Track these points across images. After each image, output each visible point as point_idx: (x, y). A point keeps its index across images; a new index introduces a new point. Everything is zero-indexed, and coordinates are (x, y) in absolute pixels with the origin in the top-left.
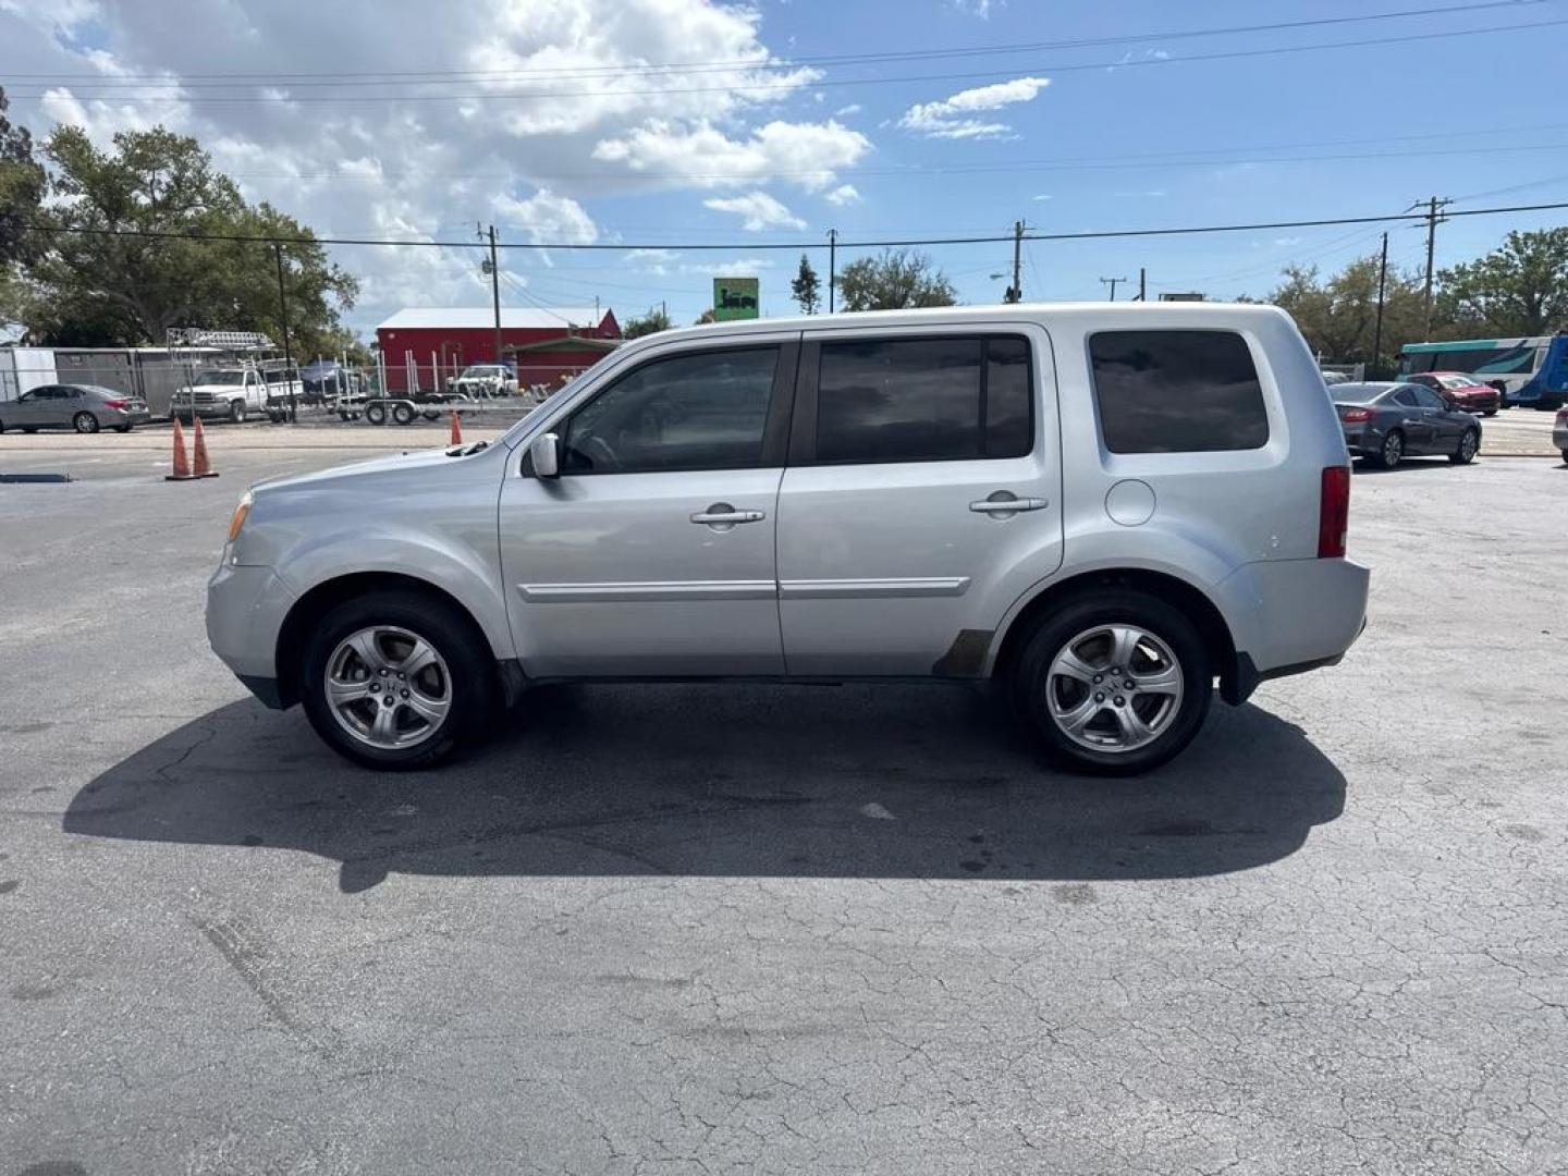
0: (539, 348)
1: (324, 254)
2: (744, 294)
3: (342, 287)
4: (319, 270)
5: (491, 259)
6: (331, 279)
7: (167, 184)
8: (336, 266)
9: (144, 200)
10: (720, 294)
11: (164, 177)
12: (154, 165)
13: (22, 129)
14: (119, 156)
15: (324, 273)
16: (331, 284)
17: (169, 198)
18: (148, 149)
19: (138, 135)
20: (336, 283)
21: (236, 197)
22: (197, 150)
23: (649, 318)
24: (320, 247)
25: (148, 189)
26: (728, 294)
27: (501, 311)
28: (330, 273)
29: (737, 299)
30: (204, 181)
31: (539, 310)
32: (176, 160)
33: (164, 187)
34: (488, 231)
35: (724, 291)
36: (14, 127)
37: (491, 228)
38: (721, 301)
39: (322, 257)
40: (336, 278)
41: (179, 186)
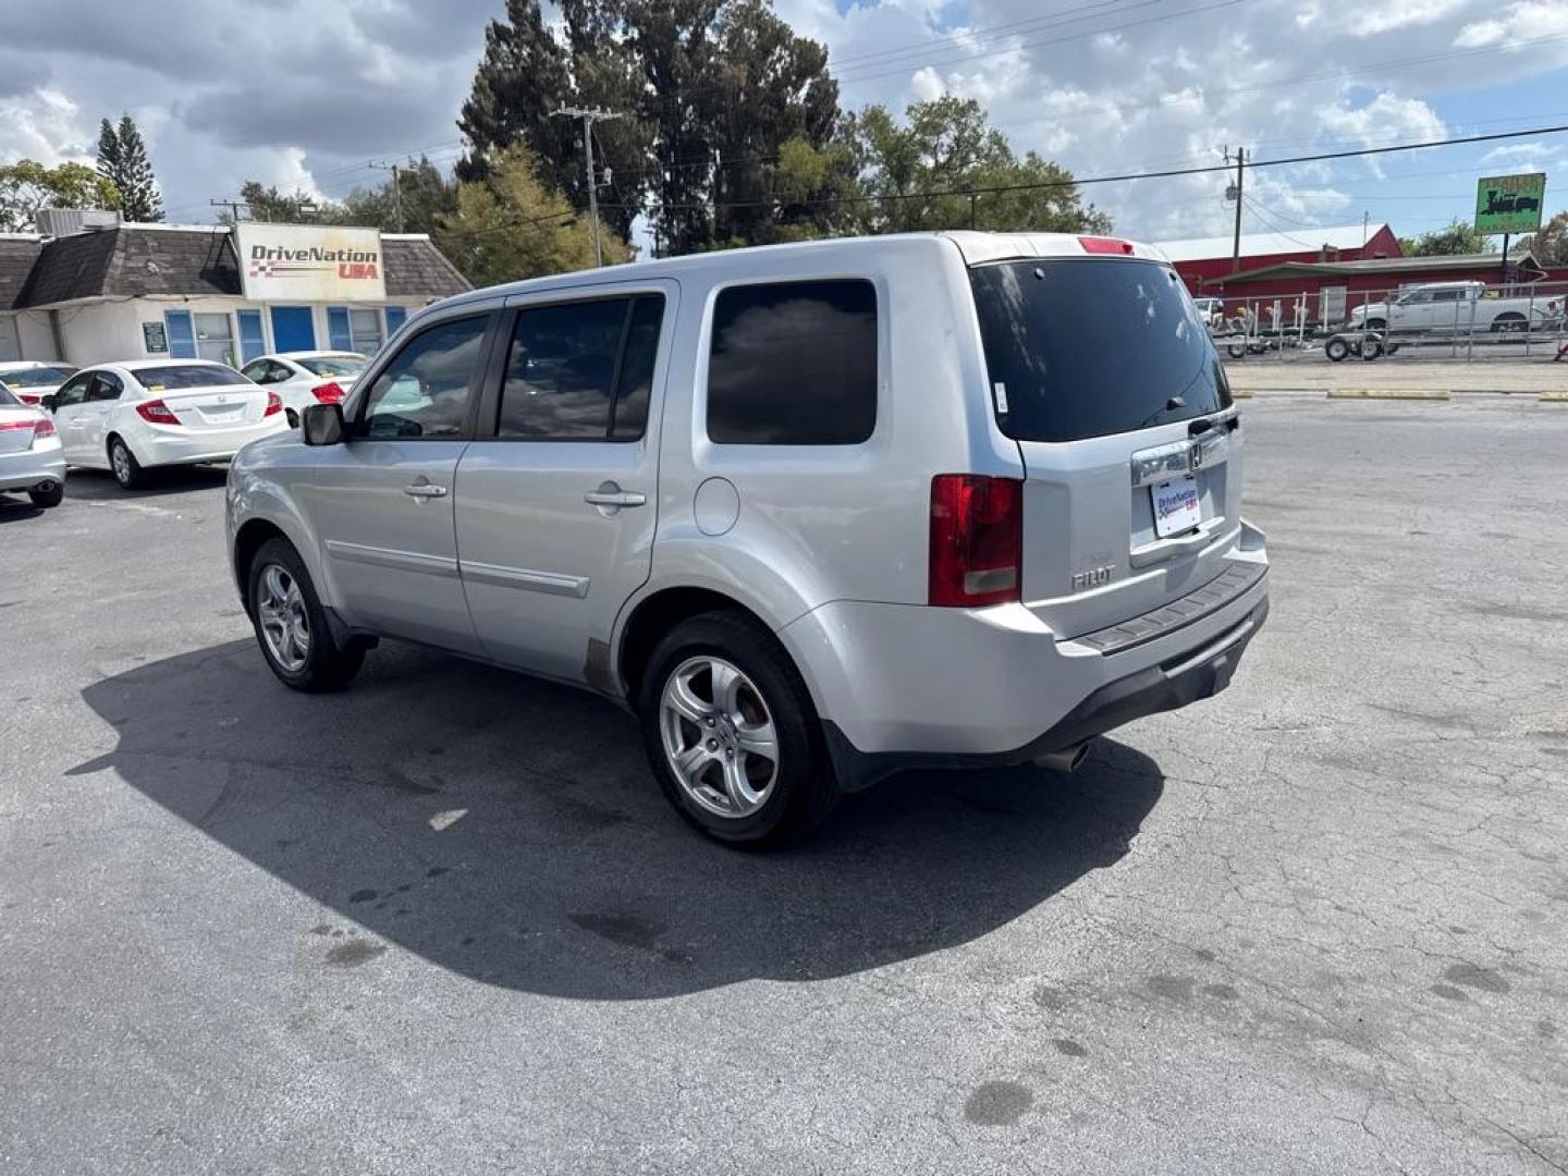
0: (1249, 277)
1: (1078, 196)
2: (1522, 194)
3: (1095, 226)
4: (1075, 211)
5: (1236, 185)
6: (1086, 220)
7: (949, 146)
8: (1092, 206)
9: (929, 162)
10: (1487, 196)
11: (946, 140)
12: (938, 130)
13: (850, 113)
14: (910, 127)
15: (1080, 214)
16: (1087, 226)
17: (950, 159)
18: (933, 118)
19: (926, 105)
20: (1090, 223)
21: (1004, 150)
22: (977, 110)
23: (1452, 231)
24: (1074, 189)
25: (934, 152)
26: (1498, 196)
27: (1241, 238)
28: (1086, 214)
29: (1511, 202)
30: (979, 138)
31: (1276, 235)
32: (958, 123)
33: (945, 148)
34: (1237, 154)
35: (1492, 194)
36: (844, 112)
37: (1241, 150)
38: (1486, 206)
39: (1076, 199)
40: (1091, 218)
41: (958, 145)
